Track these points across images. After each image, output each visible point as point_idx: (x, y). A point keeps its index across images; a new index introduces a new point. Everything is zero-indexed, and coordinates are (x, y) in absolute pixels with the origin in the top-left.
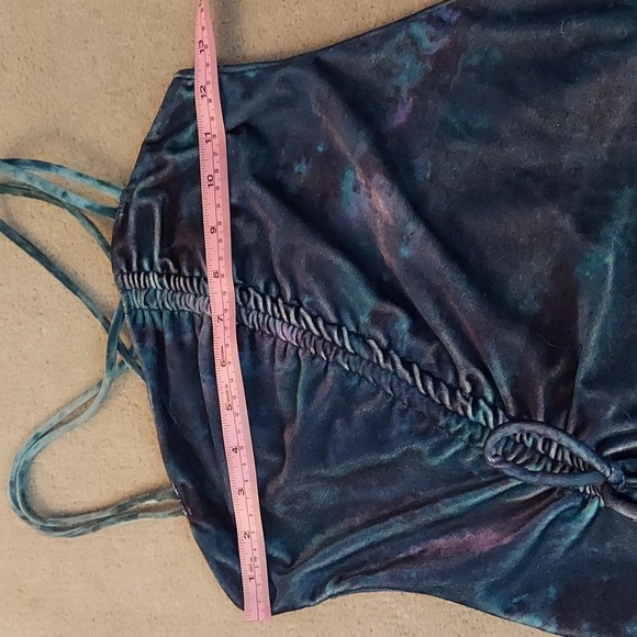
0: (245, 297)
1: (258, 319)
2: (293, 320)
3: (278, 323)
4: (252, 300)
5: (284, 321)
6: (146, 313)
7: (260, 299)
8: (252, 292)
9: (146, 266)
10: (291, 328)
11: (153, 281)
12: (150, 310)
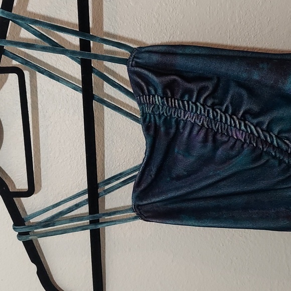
0: (215, 114)
1: (221, 127)
2: (243, 127)
3: (234, 129)
4: (219, 116)
5: (237, 128)
6: (152, 115)
7: (223, 116)
8: (219, 112)
9: (153, 92)
10: (241, 132)
11: (158, 100)
12: (154, 115)
